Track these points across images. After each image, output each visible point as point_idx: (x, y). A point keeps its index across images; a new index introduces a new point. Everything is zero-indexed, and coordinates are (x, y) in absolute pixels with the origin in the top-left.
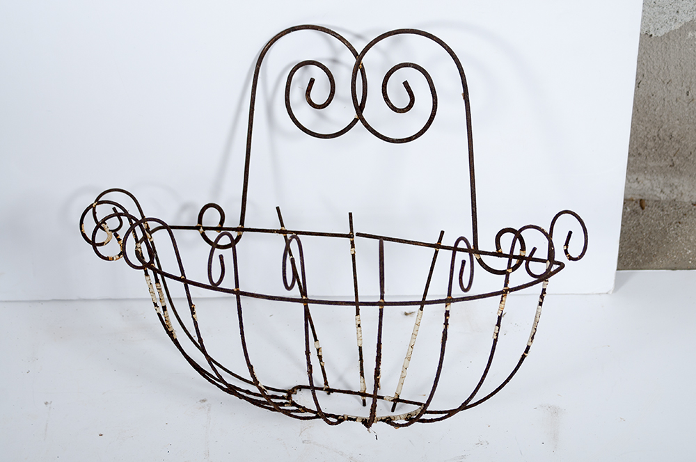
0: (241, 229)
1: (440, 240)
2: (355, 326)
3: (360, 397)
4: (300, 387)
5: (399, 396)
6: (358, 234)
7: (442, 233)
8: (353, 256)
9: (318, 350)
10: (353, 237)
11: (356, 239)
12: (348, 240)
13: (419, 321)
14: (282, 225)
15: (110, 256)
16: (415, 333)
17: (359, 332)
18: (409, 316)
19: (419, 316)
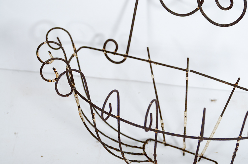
0: (126, 56)
1: (237, 83)
2: (183, 117)
3: (182, 151)
4: (151, 140)
5: (203, 155)
6: (191, 71)
7: (239, 79)
8: (187, 81)
9: (162, 124)
10: (188, 72)
11: (190, 73)
12: (185, 72)
13: (219, 121)
14: (149, 58)
15: (50, 79)
16: (216, 127)
17: (185, 120)
18: (213, 102)
19: (220, 120)
